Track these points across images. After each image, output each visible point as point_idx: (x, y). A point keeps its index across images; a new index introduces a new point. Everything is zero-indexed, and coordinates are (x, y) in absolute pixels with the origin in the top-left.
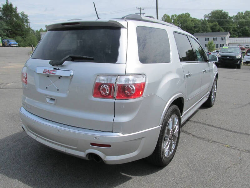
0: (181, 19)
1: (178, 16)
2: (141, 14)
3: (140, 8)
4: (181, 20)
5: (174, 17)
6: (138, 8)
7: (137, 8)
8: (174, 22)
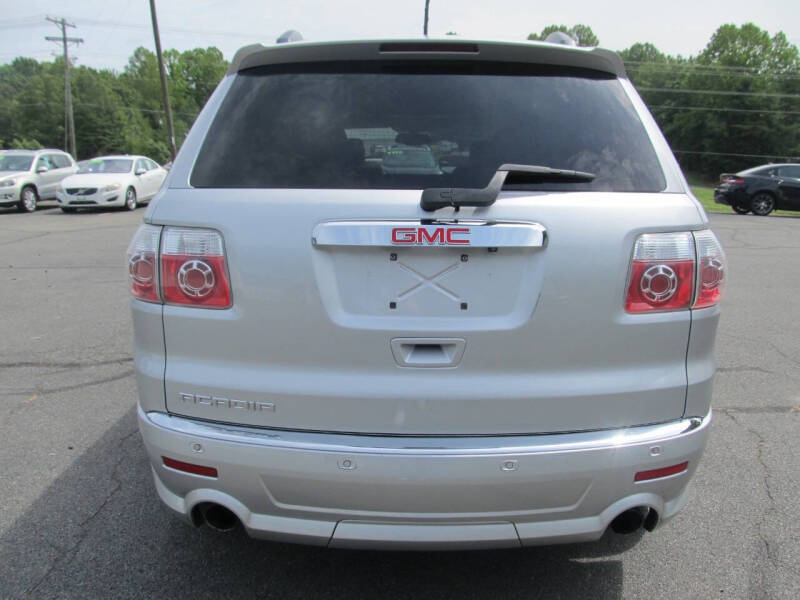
0: (193, 65)
1: (183, 55)
2: (68, 43)
3: (60, 20)
4: (195, 70)
5: (172, 58)
6: (56, 22)
7: (48, 19)
8: (172, 74)
